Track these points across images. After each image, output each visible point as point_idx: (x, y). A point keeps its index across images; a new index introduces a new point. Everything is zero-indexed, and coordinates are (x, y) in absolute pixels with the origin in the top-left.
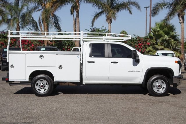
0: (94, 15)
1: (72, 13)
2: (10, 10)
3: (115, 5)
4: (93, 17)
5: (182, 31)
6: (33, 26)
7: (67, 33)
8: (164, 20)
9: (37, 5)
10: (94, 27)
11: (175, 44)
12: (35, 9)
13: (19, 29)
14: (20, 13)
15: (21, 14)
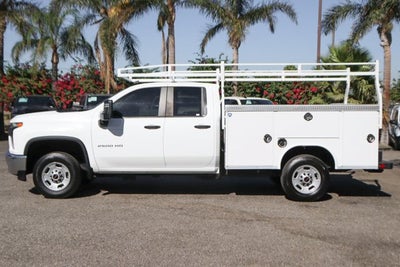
0: (206, 30)
1: (160, 28)
2: (40, 22)
3: (246, 10)
4: (203, 36)
5: (387, 63)
6: (86, 54)
7: (150, 67)
8: (348, 41)
9: (91, 12)
10: (204, 56)
11: (369, 90)
12: (88, 19)
13: (57, 59)
14: (58, 28)
15: (60, 30)
